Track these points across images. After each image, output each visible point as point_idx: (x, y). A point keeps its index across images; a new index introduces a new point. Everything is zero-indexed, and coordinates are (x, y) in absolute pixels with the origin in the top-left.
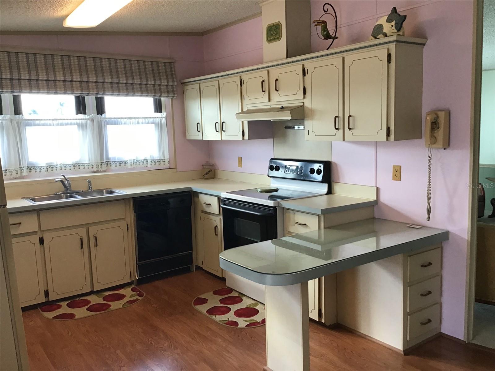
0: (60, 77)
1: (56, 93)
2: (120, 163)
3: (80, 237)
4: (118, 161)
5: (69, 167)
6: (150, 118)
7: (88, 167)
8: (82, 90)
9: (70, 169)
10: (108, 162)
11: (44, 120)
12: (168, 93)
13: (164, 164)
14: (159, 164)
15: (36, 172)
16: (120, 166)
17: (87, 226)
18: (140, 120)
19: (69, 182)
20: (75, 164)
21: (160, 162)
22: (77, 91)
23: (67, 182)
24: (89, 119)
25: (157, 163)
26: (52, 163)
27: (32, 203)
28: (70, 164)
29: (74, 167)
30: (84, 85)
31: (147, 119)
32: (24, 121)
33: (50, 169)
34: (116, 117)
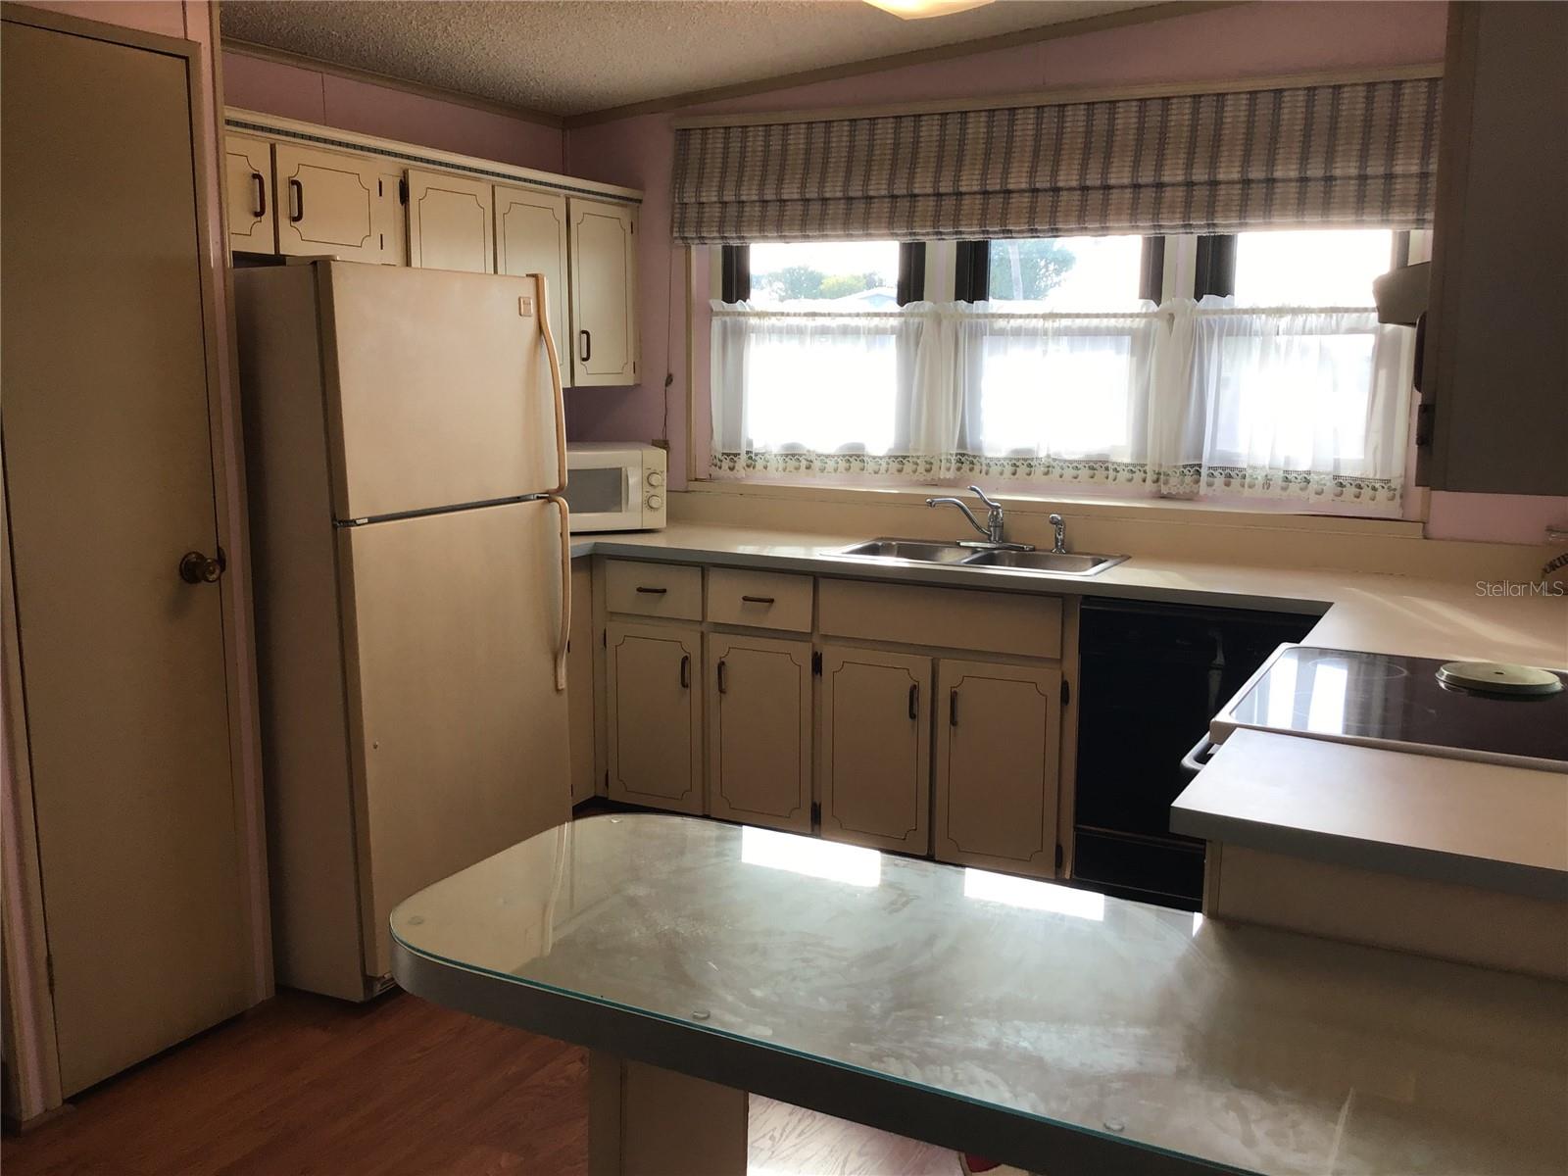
2: (1230, 476)
3: (911, 683)
4: (1224, 469)
6: (1347, 310)
7: (1129, 476)
9: (1076, 478)
11: (1021, 316)
16: (1227, 484)
17: (936, 654)
18: (1314, 320)
19: (998, 513)
20: (1096, 462)
21: (1359, 487)
23: (992, 513)
24: (1155, 315)
25: (1350, 491)
26: (1030, 451)
28: (1079, 462)
29: (1092, 471)
31: (1334, 315)
32: (967, 320)
33: (1022, 470)
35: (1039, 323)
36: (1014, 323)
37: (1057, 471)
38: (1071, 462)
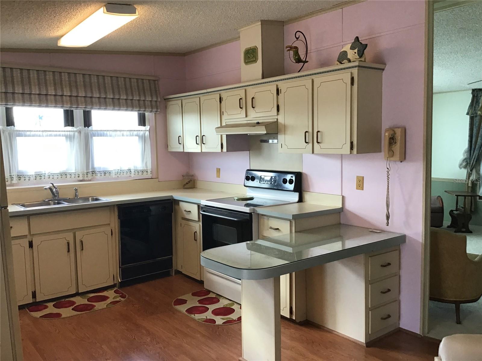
0: (52, 92)
1: (47, 106)
2: (105, 173)
3: (66, 241)
4: (103, 171)
5: (56, 176)
6: (134, 131)
7: (75, 176)
8: (71, 104)
9: (58, 178)
10: (93, 171)
11: (35, 131)
12: (152, 108)
13: (147, 174)
14: (142, 174)
15: (25, 180)
16: (105, 175)
17: (74, 231)
18: (125, 133)
19: (57, 189)
20: (62, 173)
21: (143, 172)
22: (67, 105)
23: (55, 190)
24: (76, 131)
25: (140, 173)
26: (40, 172)
27: (22, 209)
28: (58, 173)
29: (61, 176)
30: (74, 100)
31: (131, 132)
32: (15, 132)
33: (38, 178)
34: (102, 130)
35: (41, 133)
36: (32, 133)
37: (51, 177)
38: (56, 174)
